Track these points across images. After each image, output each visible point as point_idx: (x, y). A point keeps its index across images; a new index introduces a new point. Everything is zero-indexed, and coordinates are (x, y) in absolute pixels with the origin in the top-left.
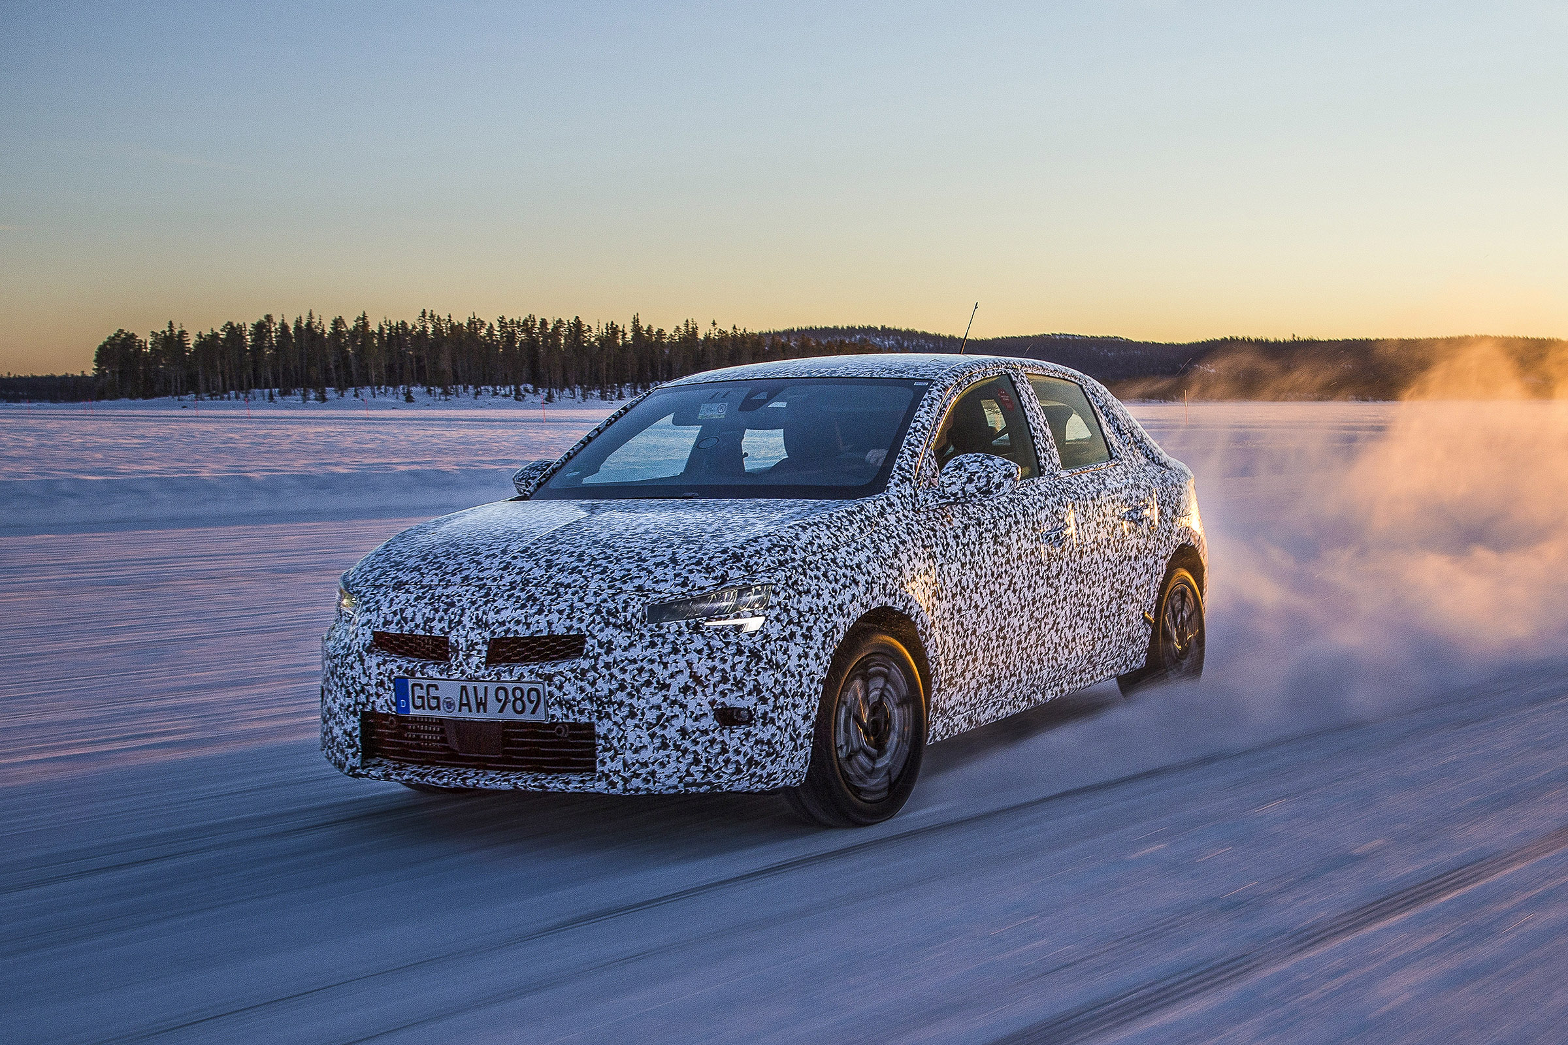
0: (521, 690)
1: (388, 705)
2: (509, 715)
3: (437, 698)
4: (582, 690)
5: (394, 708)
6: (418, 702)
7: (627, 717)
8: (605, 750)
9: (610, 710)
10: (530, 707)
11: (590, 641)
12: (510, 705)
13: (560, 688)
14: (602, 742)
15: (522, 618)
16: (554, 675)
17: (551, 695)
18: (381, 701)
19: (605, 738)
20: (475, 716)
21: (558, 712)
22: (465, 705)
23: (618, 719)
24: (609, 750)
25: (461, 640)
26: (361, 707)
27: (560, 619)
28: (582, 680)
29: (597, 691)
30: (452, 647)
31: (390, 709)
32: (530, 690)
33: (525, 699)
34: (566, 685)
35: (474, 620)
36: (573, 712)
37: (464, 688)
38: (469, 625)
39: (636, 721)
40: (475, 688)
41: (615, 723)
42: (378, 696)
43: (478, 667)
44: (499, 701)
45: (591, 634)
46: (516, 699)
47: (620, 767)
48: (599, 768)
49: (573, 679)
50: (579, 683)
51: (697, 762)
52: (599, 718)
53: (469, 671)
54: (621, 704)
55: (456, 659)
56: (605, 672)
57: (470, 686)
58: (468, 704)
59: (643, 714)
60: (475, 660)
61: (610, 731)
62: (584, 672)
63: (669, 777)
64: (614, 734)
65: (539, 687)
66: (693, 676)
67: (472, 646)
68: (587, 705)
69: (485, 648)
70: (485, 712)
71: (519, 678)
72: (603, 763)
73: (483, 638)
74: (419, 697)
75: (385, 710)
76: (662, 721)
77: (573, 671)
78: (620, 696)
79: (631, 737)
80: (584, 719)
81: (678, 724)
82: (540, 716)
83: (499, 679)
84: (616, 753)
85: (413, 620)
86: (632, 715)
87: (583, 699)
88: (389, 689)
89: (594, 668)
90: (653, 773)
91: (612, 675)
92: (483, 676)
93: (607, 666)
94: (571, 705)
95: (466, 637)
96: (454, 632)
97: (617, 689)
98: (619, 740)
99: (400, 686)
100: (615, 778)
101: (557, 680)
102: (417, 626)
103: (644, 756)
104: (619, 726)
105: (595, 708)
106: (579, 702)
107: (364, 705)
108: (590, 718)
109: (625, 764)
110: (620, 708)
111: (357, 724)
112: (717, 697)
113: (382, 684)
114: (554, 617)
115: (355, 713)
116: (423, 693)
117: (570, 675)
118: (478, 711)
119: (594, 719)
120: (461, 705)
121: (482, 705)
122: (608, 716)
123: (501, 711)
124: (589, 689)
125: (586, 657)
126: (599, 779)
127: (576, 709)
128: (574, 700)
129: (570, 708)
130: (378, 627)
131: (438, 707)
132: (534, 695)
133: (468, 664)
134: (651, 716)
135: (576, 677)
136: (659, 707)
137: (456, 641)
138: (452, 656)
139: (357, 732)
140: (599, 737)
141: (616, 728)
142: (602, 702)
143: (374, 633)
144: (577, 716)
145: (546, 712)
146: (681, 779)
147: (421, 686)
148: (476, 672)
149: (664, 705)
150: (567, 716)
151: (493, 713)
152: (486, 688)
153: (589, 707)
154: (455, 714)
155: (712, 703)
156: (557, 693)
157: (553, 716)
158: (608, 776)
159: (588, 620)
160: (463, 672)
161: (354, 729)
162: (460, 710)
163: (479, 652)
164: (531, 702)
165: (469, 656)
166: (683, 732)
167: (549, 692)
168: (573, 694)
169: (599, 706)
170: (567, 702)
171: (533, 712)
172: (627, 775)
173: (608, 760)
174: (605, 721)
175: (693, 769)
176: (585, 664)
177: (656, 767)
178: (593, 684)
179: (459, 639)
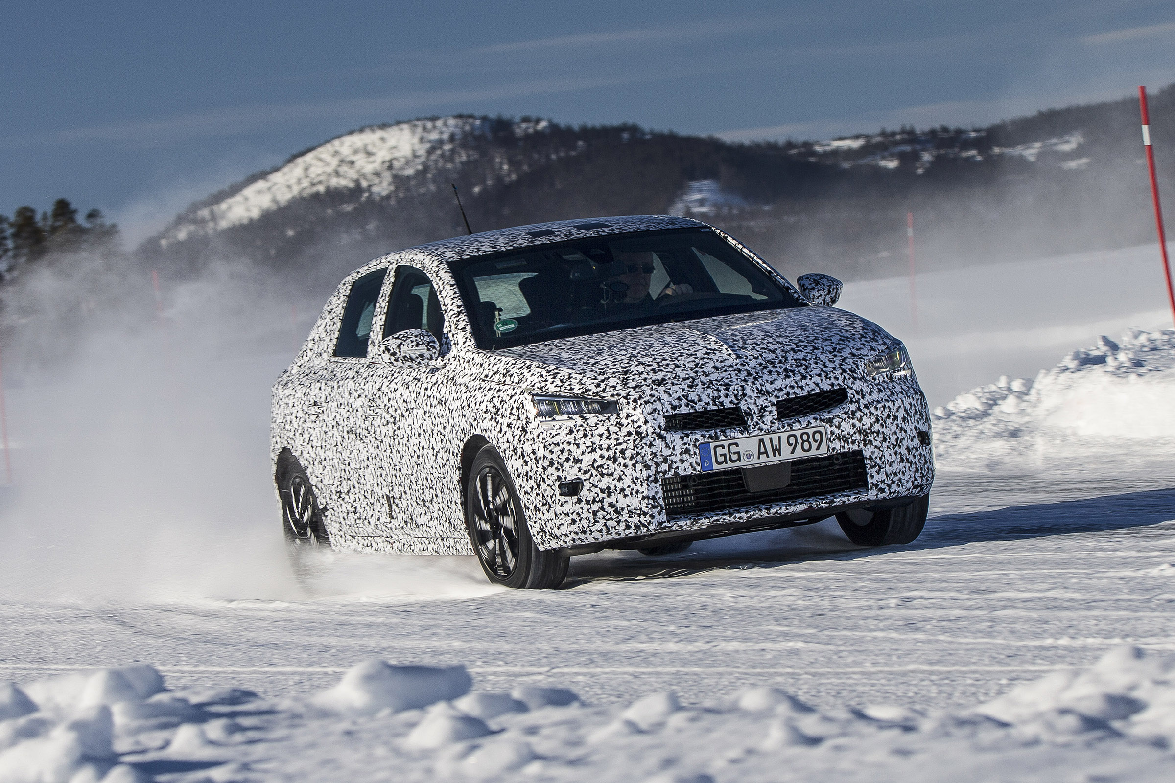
0: (807, 434)
1: (692, 467)
2: (799, 454)
3: (738, 453)
4: (854, 426)
5: (698, 468)
6: (721, 459)
7: (883, 441)
8: (872, 467)
9: (871, 438)
10: (815, 445)
11: (850, 392)
12: (799, 447)
13: (839, 427)
14: (869, 462)
15: (793, 384)
16: (833, 418)
17: (832, 433)
18: (687, 465)
19: (871, 458)
20: (772, 459)
21: (837, 445)
22: (763, 453)
23: (877, 444)
24: (875, 466)
25: (752, 407)
26: (661, 474)
27: (822, 380)
28: (853, 419)
29: (863, 425)
30: (745, 413)
31: (695, 470)
32: (814, 433)
33: (811, 440)
34: (843, 424)
35: (756, 391)
36: (848, 443)
37: (761, 441)
38: (754, 395)
39: (887, 444)
40: (771, 439)
41: (876, 447)
42: (682, 461)
43: (772, 423)
44: (790, 445)
45: (848, 387)
46: (804, 441)
47: (884, 477)
48: (870, 480)
49: (847, 419)
50: (852, 421)
51: (917, 470)
52: (865, 445)
53: (765, 427)
54: (878, 433)
55: (752, 420)
56: (866, 411)
57: (766, 438)
58: (766, 452)
59: (890, 438)
60: (768, 419)
61: (873, 453)
62: (853, 413)
63: (907, 481)
64: (876, 455)
65: (822, 429)
66: (905, 410)
67: (763, 409)
68: (857, 437)
69: (775, 408)
70: (780, 455)
71: (808, 425)
72: (872, 477)
73: (770, 402)
74: (721, 455)
75: (690, 471)
76: (899, 442)
77: (846, 413)
78: (877, 427)
79: (886, 454)
80: (855, 447)
81: (905, 443)
82: (823, 451)
83: (791, 428)
84: (880, 468)
85: (700, 400)
86: (885, 440)
87: (855, 433)
88: (695, 453)
89: (859, 409)
90: (900, 480)
91: (870, 412)
92: (779, 429)
93: (866, 406)
94: (846, 438)
95: (755, 403)
96: (743, 402)
97: (875, 422)
98: (880, 458)
99: (704, 449)
100: (882, 486)
101: (836, 421)
102: (708, 404)
103: (895, 467)
104: (879, 448)
105: (862, 438)
106: (852, 435)
107: (665, 473)
108: (859, 446)
109: (887, 475)
110: (878, 435)
111: (660, 489)
112: (916, 423)
113: (687, 451)
114: (817, 379)
115: (656, 481)
116: (726, 451)
117: (844, 416)
118: (774, 456)
119: (862, 446)
120: (760, 453)
121: (777, 450)
122: (870, 442)
123: (792, 452)
124: (858, 424)
125: (851, 402)
126: (871, 489)
127: (850, 441)
128: (849, 434)
129: (846, 441)
130: (667, 411)
131: (739, 459)
132: (817, 436)
133: (763, 422)
134: (893, 439)
135: (849, 417)
136: (895, 433)
137: (748, 408)
138: (748, 419)
139: (660, 494)
140: (866, 458)
141: (877, 450)
142: (867, 433)
143: (665, 417)
144: (851, 445)
145: (828, 446)
146: (913, 482)
147: (723, 447)
148: (771, 427)
149: (898, 431)
150: (843, 447)
151: (786, 455)
152: (779, 437)
153: (858, 438)
154: (755, 462)
155: (915, 428)
156: (837, 431)
157: (834, 449)
158: (877, 485)
159: (841, 378)
160: (761, 429)
161: (657, 493)
162: (759, 458)
163: (770, 412)
164: (816, 441)
165: (762, 417)
166: (908, 448)
167: (831, 431)
168: (848, 430)
169: (864, 436)
170: (844, 436)
171: (818, 449)
172: (889, 482)
173: (875, 474)
174: (868, 446)
175: (917, 475)
176: (853, 407)
177: (900, 475)
178: (860, 420)
179: (750, 406)
